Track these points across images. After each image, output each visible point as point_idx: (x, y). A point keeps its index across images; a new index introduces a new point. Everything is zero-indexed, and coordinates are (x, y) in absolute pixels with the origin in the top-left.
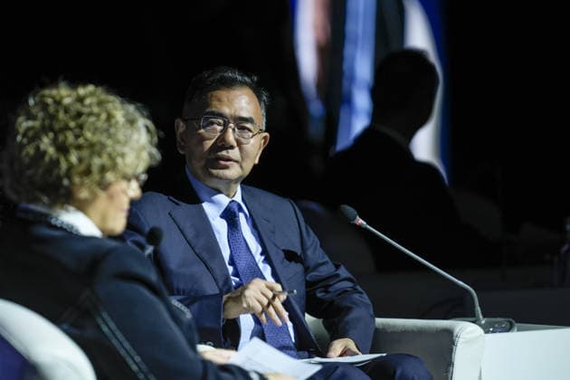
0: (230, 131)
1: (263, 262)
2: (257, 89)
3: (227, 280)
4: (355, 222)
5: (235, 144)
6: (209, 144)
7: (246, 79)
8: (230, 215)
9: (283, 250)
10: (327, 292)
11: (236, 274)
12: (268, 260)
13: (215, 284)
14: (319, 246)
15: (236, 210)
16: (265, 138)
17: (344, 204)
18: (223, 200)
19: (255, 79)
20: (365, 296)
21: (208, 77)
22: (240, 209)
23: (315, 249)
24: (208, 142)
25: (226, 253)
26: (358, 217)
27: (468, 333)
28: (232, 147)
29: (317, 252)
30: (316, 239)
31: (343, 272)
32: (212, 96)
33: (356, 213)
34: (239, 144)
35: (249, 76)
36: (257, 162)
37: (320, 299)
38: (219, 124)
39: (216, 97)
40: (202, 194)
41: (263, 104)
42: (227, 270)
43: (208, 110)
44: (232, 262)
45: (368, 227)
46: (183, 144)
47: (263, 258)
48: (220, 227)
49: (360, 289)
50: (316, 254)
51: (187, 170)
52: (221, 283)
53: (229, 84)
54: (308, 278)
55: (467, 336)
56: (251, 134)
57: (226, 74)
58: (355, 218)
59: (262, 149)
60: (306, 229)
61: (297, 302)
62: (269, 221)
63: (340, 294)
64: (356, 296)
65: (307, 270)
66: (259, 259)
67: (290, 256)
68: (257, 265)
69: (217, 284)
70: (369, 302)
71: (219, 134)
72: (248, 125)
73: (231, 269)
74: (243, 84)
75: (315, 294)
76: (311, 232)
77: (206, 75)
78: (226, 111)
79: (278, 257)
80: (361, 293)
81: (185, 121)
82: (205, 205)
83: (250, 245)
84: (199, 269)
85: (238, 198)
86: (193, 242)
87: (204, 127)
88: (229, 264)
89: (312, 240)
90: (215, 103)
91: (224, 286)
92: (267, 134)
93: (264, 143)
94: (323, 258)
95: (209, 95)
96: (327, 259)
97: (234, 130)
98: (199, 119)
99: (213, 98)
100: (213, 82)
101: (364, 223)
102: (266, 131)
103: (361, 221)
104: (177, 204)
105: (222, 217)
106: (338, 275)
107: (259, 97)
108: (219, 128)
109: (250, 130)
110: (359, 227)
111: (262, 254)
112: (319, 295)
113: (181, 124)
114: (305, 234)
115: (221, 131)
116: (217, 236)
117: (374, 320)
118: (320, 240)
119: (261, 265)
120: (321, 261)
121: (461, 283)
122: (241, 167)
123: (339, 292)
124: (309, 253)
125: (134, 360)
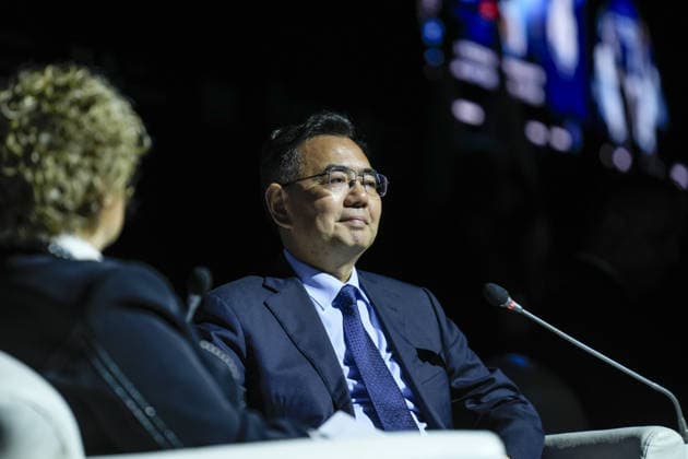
1: (390, 360)
3: (341, 383)
4: (507, 305)
8: (344, 302)
9: (417, 349)
10: (479, 403)
11: (354, 376)
12: (396, 358)
13: (325, 389)
14: (466, 345)
15: (352, 294)
17: (489, 282)
18: (335, 283)
20: (530, 405)
22: (359, 297)
23: (462, 346)
25: (340, 350)
26: (509, 299)
27: (660, 439)
29: (464, 352)
30: (461, 335)
31: (500, 377)
33: (506, 293)
37: (471, 411)
42: (341, 371)
44: (349, 361)
47: (390, 355)
49: (523, 398)
50: (462, 353)
52: (333, 388)
54: (453, 384)
55: (659, 444)
58: (506, 300)
60: (448, 322)
62: (396, 310)
63: (496, 406)
64: (519, 407)
65: (451, 374)
66: (386, 355)
67: (425, 356)
68: (383, 362)
69: (328, 389)
70: (535, 413)
73: (346, 370)
75: (464, 405)
76: (454, 325)
79: (409, 356)
80: (526, 403)
84: (304, 370)
85: (354, 281)
86: (296, 337)
88: (346, 364)
89: (456, 336)
91: (337, 390)
94: (472, 359)
96: (478, 360)
101: (519, 307)
103: (515, 305)
104: (276, 292)
105: (335, 306)
106: (493, 380)
110: (514, 312)
111: (388, 350)
112: (468, 406)
114: (445, 329)
116: (327, 329)
117: (544, 438)
118: (467, 336)
119: (388, 364)
121: (655, 385)
123: (496, 402)
124: (453, 351)
125: (145, 413)
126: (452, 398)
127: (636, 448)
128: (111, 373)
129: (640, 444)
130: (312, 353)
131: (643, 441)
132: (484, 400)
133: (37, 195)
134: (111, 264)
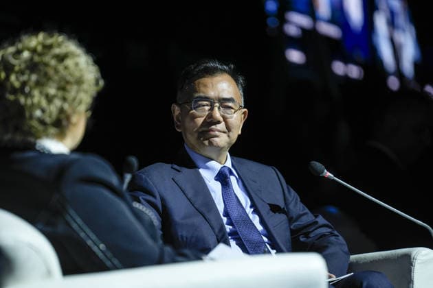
0: (216, 109)
1: (252, 213)
2: (234, 75)
3: (222, 228)
4: (324, 174)
5: (221, 119)
6: (200, 121)
7: (225, 67)
8: (222, 177)
9: (269, 204)
10: (308, 237)
11: (230, 223)
12: (256, 211)
13: (212, 231)
14: (299, 201)
15: (227, 173)
16: (244, 113)
17: (312, 161)
18: (216, 166)
19: (232, 66)
20: (341, 238)
21: (195, 68)
22: (231, 173)
23: (296, 203)
24: (199, 119)
25: (221, 207)
26: (326, 171)
27: (423, 255)
28: (219, 122)
29: (298, 205)
30: (297, 195)
31: (321, 220)
32: (199, 83)
33: (323, 167)
34: (225, 119)
35: (227, 65)
36: (240, 132)
37: (303, 242)
38: (207, 105)
39: (202, 84)
40: (199, 163)
41: (240, 86)
42: (222, 220)
43: (197, 95)
44: (226, 214)
45: (335, 178)
46: (179, 123)
47: (252, 210)
48: (215, 188)
50: (297, 207)
51: (186, 146)
52: (217, 230)
53: (211, 72)
54: (292, 227)
55: (423, 258)
56: (233, 111)
57: (208, 65)
58: (323, 172)
59: (243, 122)
60: (288, 188)
61: (284, 245)
62: (255, 182)
63: (319, 238)
64: (333, 238)
65: (291, 220)
66: (249, 211)
67: (275, 209)
68: (247, 215)
70: (344, 242)
71: (207, 113)
72: (230, 104)
73: (225, 220)
74: (223, 71)
75: (299, 239)
76: (292, 190)
77: (192, 68)
78: (212, 94)
79: (265, 210)
80: (338, 236)
81: (179, 105)
82: (202, 171)
83: (240, 200)
84: (198, 220)
87: (195, 109)
88: (224, 216)
89: (293, 196)
90: (202, 89)
91: (219, 232)
92: (246, 110)
93: (244, 117)
95: (196, 82)
96: (307, 210)
97: (219, 108)
98: (191, 102)
99: (201, 85)
100: (198, 72)
101: (332, 176)
102: (244, 108)
103: (329, 174)
104: (179, 171)
105: (216, 180)
106: (317, 222)
107: (237, 81)
108: (207, 108)
109: (232, 108)
110: (328, 179)
111: (251, 207)
112: (302, 239)
113: (177, 108)
114: (286, 192)
115: (209, 110)
116: (213, 195)
117: (349, 257)
119: (251, 216)
120: (301, 213)
122: (229, 136)
123: (319, 236)
124: (291, 206)
125: (100, 248)
126: (292, 235)
127: (408, 261)
128: (77, 223)
129: (410, 259)
130: (203, 210)
131: (412, 257)
132: (311, 235)
133: (27, 114)
134: (75, 156)
